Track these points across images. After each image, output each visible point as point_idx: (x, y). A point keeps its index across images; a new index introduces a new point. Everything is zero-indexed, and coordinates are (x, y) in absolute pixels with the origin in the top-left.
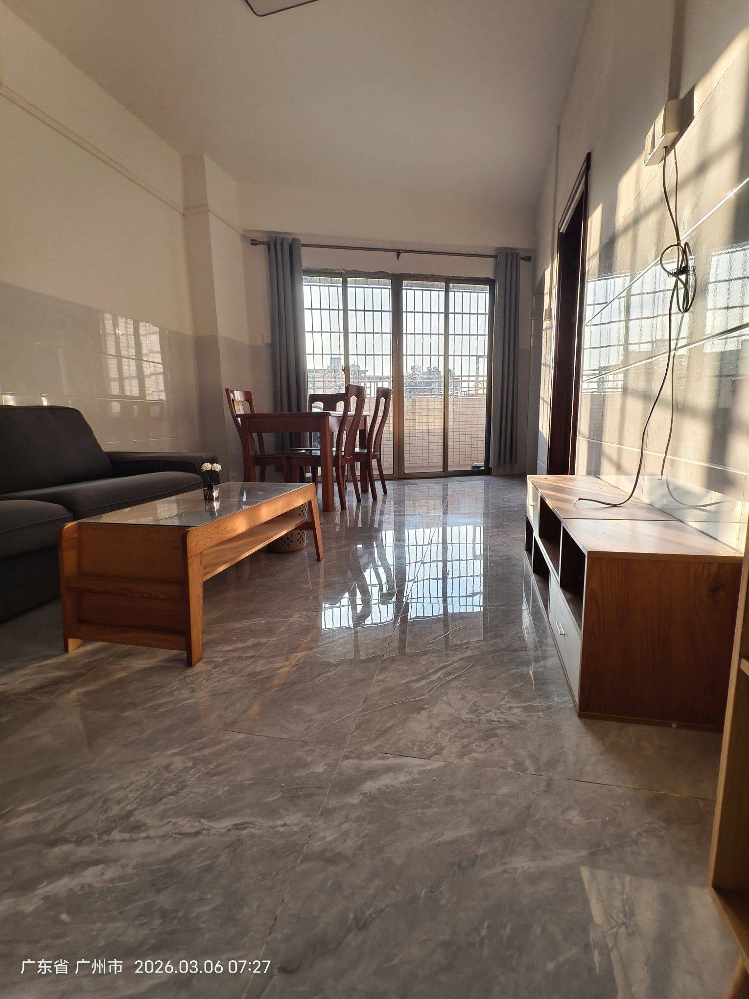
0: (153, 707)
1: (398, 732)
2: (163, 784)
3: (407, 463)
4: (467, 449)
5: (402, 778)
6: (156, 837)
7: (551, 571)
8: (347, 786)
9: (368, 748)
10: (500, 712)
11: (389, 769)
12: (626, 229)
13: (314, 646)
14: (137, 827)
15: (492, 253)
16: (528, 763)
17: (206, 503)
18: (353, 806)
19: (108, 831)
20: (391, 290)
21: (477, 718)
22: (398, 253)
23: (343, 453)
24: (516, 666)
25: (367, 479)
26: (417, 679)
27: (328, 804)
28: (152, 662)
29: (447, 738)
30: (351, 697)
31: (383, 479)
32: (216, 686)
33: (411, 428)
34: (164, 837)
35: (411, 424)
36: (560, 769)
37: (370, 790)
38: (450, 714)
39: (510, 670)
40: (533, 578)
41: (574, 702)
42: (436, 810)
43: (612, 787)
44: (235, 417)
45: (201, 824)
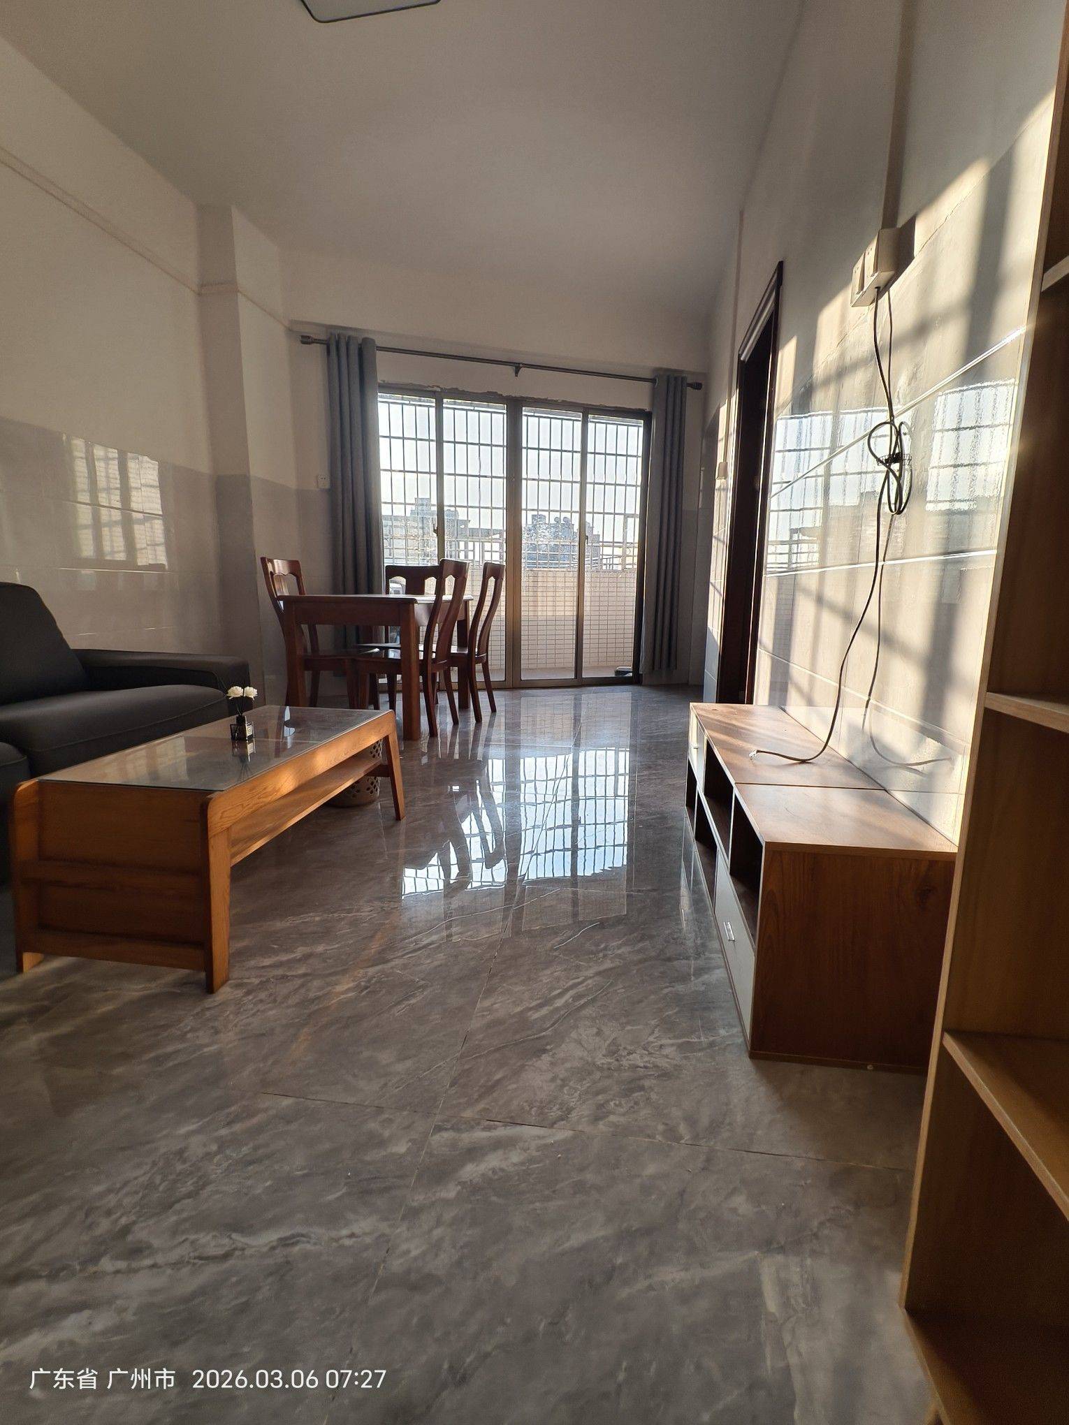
0: (157, 1059)
1: (510, 1087)
2: (175, 1181)
3: (524, 663)
4: (609, 645)
5: (515, 1157)
6: (166, 1265)
7: (718, 848)
8: (440, 1171)
9: (468, 1114)
10: (647, 1052)
11: (498, 1145)
12: (827, 382)
13: (392, 957)
14: (136, 1251)
15: (648, 375)
16: (683, 1129)
17: (233, 744)
18: (447, 1202)
19: (95, 1259)
20: (505, 416)
21: (616, 1063)
22: (517, 367)
23: (434, 655)
24: (670, 983)
25: (468, 689)
26: (536, 1005)
27: (413, 1200)
28: (154, 987)
29: (576, 1095)
30: (444, 1035)
31: (490, 687)
32: (249, 1024)
33: (531, 613)
34: (177, 1265)
35: (531, 609)
36: (725, 1135)
37: (471, 1178)
38: (581, 1058)
39: (662, 989)
40: (695, 848)
41: (744, 1036)
42: (560, 1203)
43: (788, 1159)
44: (275, 600)
45: (231, 1242)
